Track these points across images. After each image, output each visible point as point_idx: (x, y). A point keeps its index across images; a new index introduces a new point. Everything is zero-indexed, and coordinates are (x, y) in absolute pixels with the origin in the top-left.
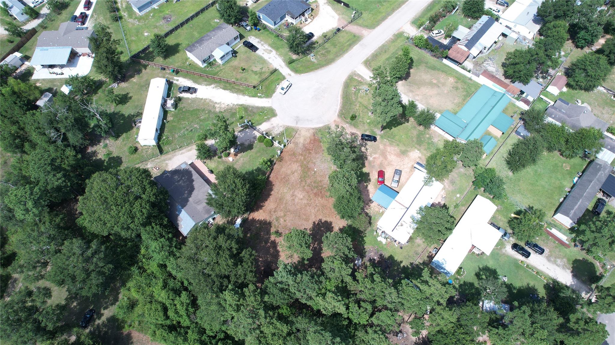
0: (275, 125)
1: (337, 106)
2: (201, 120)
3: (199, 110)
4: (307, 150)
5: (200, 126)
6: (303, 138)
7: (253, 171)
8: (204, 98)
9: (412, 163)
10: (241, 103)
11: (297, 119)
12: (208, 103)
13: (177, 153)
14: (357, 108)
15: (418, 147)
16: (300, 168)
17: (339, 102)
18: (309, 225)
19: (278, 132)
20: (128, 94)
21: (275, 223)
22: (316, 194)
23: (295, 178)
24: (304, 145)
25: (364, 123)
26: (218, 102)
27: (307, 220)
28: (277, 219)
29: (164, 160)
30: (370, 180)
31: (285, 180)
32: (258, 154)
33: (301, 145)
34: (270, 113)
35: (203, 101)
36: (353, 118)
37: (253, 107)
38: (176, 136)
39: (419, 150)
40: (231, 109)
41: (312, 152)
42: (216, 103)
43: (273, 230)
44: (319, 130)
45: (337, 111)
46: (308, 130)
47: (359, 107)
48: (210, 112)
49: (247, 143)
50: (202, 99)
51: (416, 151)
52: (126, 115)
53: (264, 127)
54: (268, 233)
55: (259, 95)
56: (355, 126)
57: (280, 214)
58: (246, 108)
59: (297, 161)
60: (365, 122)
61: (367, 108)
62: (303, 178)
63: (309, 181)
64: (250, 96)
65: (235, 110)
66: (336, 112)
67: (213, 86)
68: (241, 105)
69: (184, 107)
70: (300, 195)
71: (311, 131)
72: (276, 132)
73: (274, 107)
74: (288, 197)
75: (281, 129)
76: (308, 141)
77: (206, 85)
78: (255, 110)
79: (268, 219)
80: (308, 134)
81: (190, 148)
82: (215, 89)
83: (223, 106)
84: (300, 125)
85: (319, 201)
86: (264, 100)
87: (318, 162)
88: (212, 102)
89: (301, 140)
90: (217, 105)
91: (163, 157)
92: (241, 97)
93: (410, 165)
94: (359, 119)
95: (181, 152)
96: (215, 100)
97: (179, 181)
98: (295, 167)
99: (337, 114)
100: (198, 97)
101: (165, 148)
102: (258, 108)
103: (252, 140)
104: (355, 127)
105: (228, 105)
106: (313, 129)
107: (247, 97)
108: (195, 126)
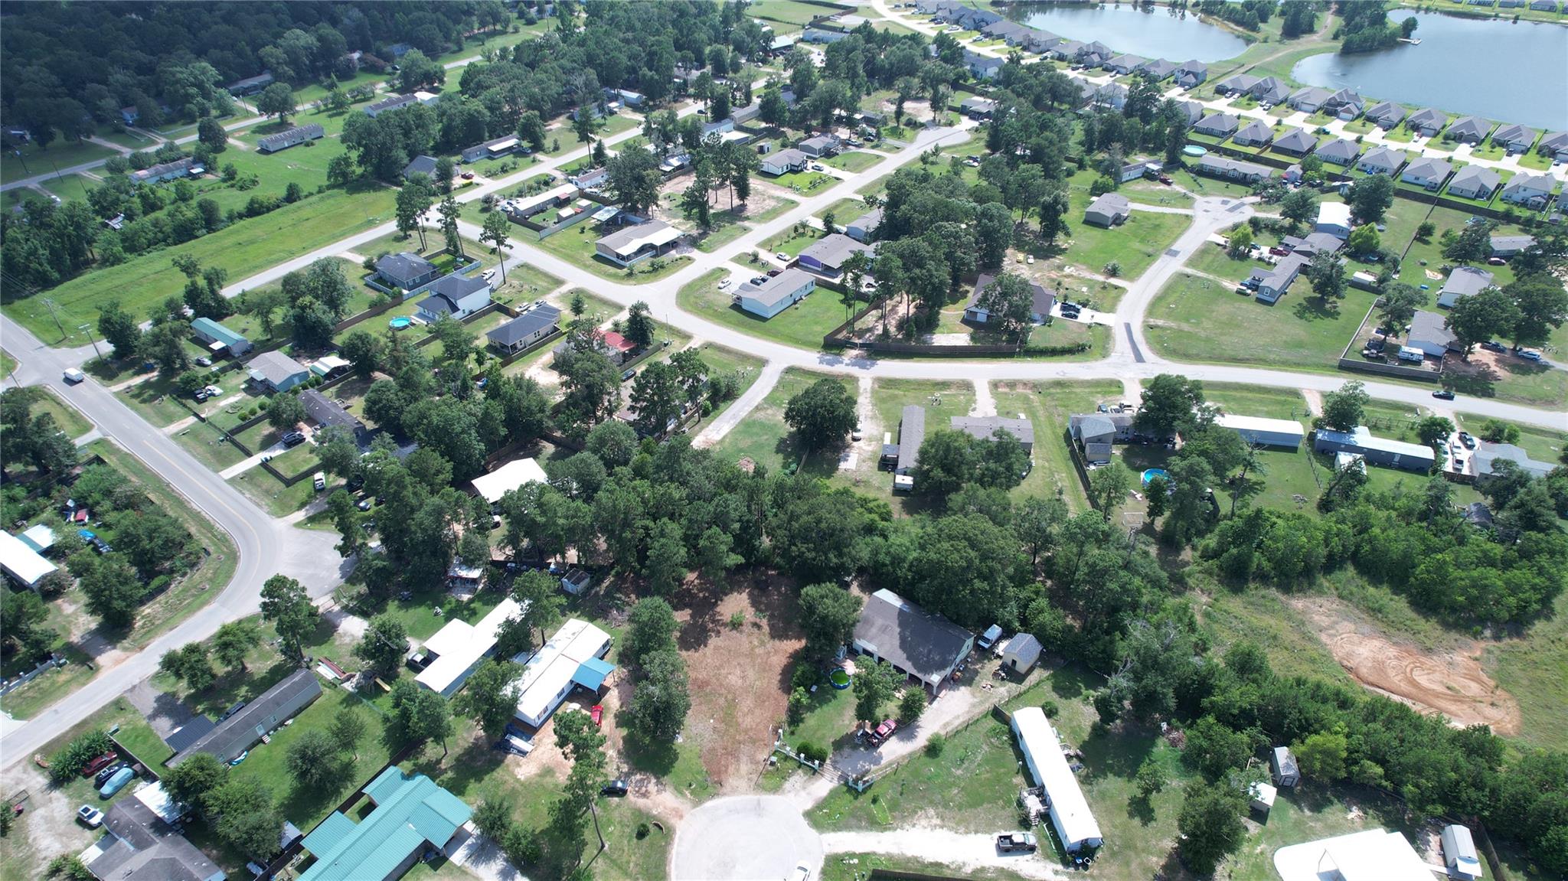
0: (803, 793)
1: (678, 853)
2: (954, 784)
3: (971, 806)
4: (733, 754)
5: (950, 774)
6: (741, 774)
7: (821, 705)
8: (972, 836)
9: (535, 754)
10: (888, 835)
11: (758, 811)
12: (958, 824)
13: (967, 717)
14: (633, 858)
15: (517, 785)
16: (740, 720)
17: (673, 865)
18: (713, 641)
19: (792, 780)
20: (1145, 824)
21: (766, 638)
22: (707, 683)
23: (746, 703)
24: (738, 760)
25: (620, 822)
26: (938, 831)
27: (717, 648)
28: (762, 643)
29: (981, 702)
30: (616, 716)
31: (761, 699)
32: (819, 734)
33: (744, 759)
34: (820, 817)
35: (972, 827)
36: (642, 834)
37: (859, 828)
38: (986, 748)
39: (518, 780)
40: (903, 818)
41: (720, 751)
42: (942, 827)
43: (766, 629)
44: (713, 796)
45: (676, 840)
46: (734, 791)
47: (628, 862)
48: (946, 806)
49: (847, 751)
50: (976, 832)
51: (522, 778)
52: (1110, 776)
53: (825, 785)
54: (772, 627)
55: (856, 861)
56: (639, 813)
57: (759, 651)
58: (875, 824)
59: (746, 731)
60: (619, 827)
61: (613, 861)
62: (732, 704)
63: (722, 701)
64: (874, 854)
65: (894, 818)
66: (681, 839)
67: (968, 870)
68: (884, 829)
69: (1003, 808)
70: (734, 679)
71: (727, 788)
72: (798, 778)
73: (814, 832)
74: (751, 674)
75: (787, 785)
76: (731, 769)
77: (983, 869)
78: (853, 822)
79: (777, 642)
80: (731, 782)
81: (949, 729)
82: (960, 860)
83: (924, 822)
84: (752, 798)
85: (702, 675)
86: (840, 849)
87: (708, 735)
88: (951, 829)
89: (745, 767)
90: (936, 821)
91: (988, 706)
92: (894, 850)
93: (541, 750)
94: (631, 830)
95: (961, 720)
96: (945, 834)
97: (930, 652)
98: (747, 722)
99: (678, 833)
100: (987, 836)
101: (992, 723)
102: (847, 827)
103: (838, 758)
104: (639, 811)
105: (914, 826)
106: (724, 794)
107: (881, 850)
108: (959, 772)
